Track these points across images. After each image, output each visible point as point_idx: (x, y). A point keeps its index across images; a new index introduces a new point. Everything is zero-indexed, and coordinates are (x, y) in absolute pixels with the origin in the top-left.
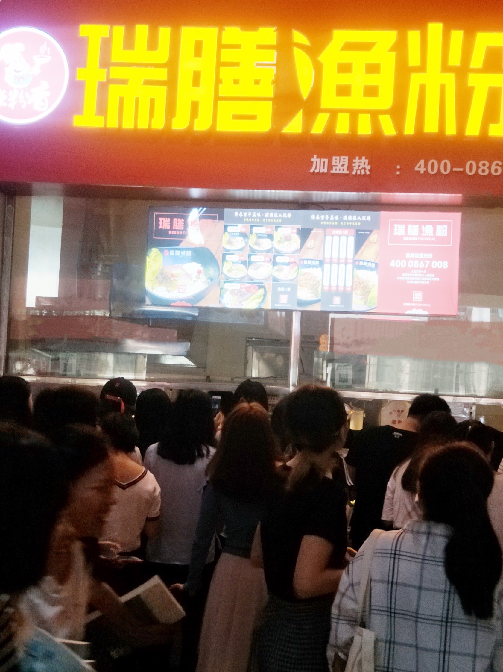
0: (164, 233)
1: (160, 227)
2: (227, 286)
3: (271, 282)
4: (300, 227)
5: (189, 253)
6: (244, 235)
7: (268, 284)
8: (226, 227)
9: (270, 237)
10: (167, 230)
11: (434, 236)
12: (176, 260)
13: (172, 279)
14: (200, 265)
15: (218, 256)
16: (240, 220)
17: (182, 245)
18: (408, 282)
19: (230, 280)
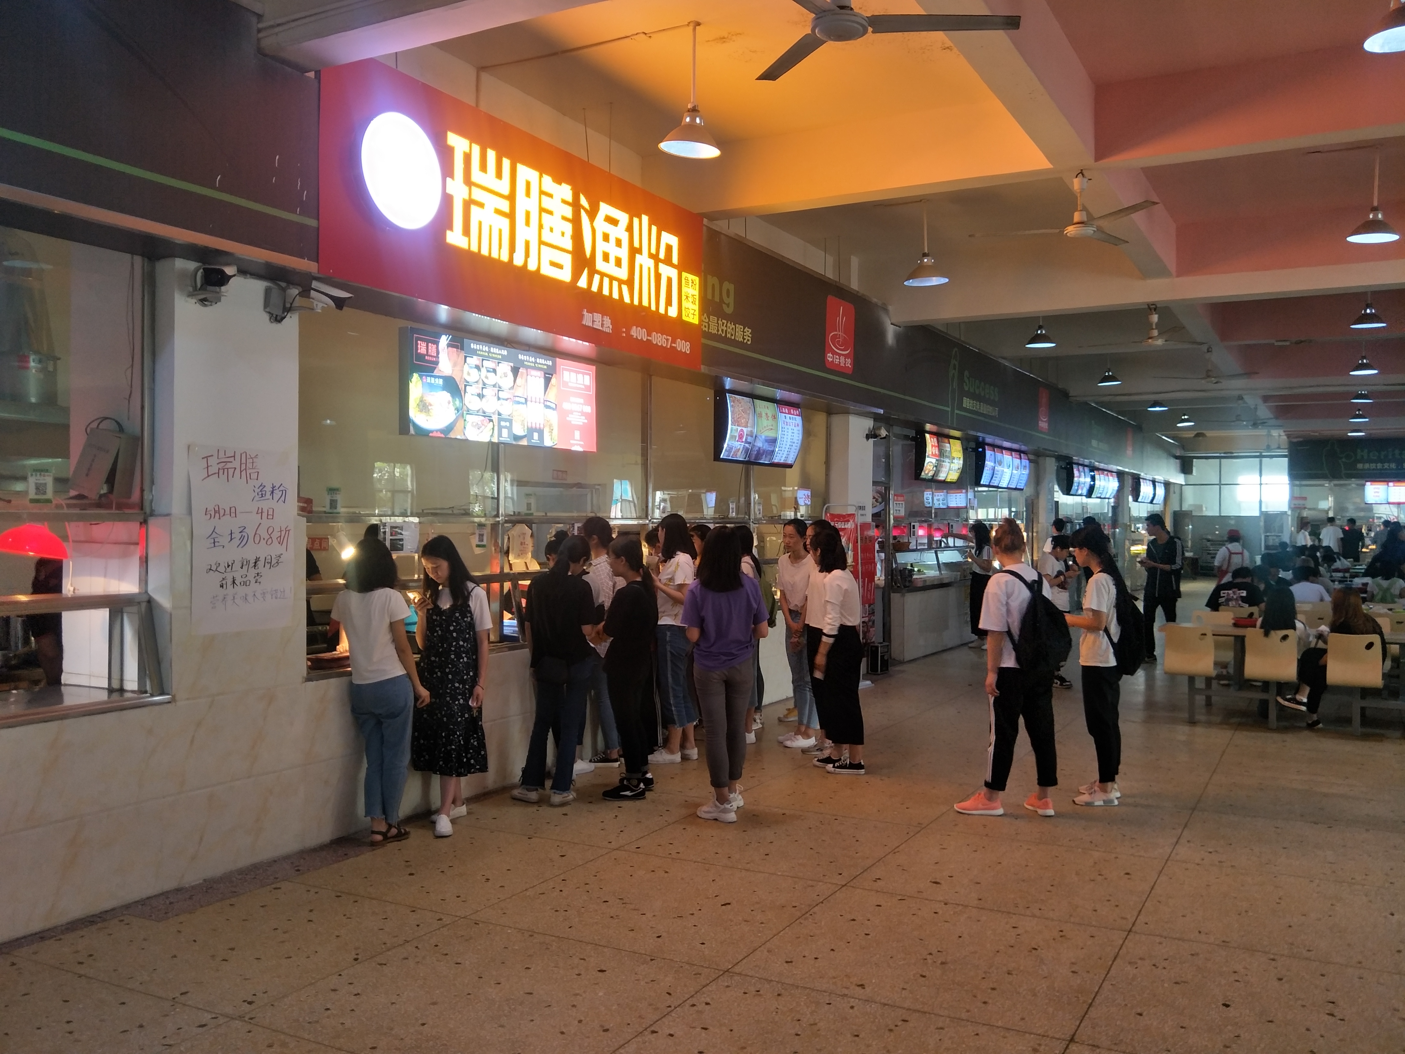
0: (421, 357)
1: (419, 351)
2: (468, 418)
3: (497, 416)
4: (512, 364)
5: (441, 382)
6: (478, 368)
7: (495, 418)
8: (466, 357)
9: (494, 371)
10: (424, 355)
11: (584, 385)
12: (432, 387)
13: (430, 407)
14: (449, 394)
15: (461, 387)
16: (474, 352)
17: (436, 373)
18: (573, 423)
19: (471, 412)
